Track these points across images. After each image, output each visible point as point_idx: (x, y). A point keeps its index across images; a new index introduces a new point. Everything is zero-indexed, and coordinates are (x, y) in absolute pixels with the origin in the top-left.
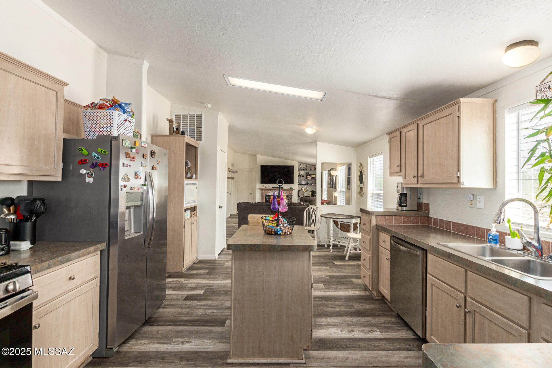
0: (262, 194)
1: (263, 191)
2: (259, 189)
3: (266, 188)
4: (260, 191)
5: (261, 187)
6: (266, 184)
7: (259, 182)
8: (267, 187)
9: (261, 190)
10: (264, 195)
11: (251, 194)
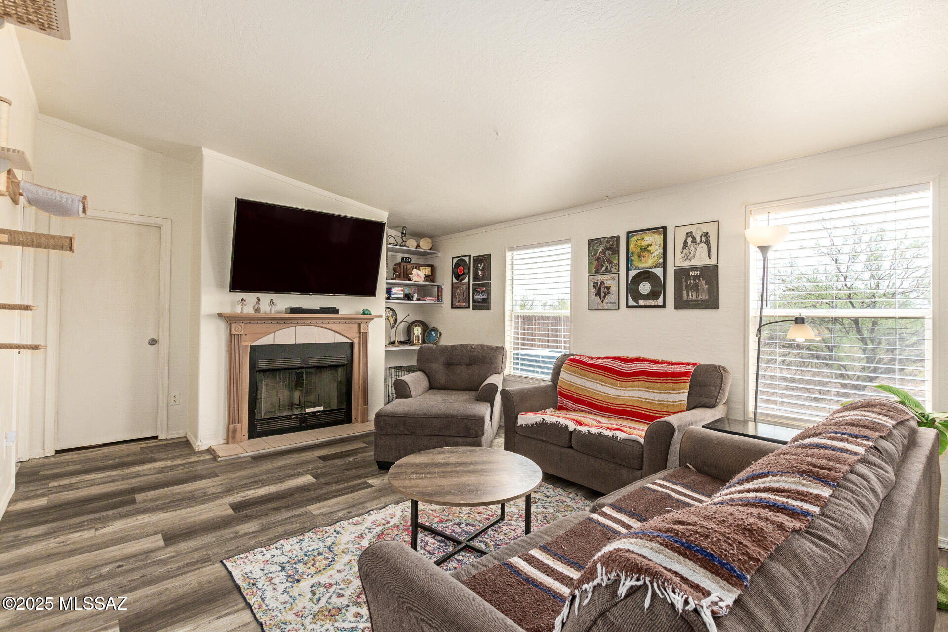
0: (233, 341)
1: (237, 329)
2: (220, 315)
3: (257, 310)
4: (222, 325)
5: (227, 310)
6: (261, 296)
7: (221, 286)
8: (265, 307)
9: (229, 320)
10: (247, 343)
11: (153, 342)
